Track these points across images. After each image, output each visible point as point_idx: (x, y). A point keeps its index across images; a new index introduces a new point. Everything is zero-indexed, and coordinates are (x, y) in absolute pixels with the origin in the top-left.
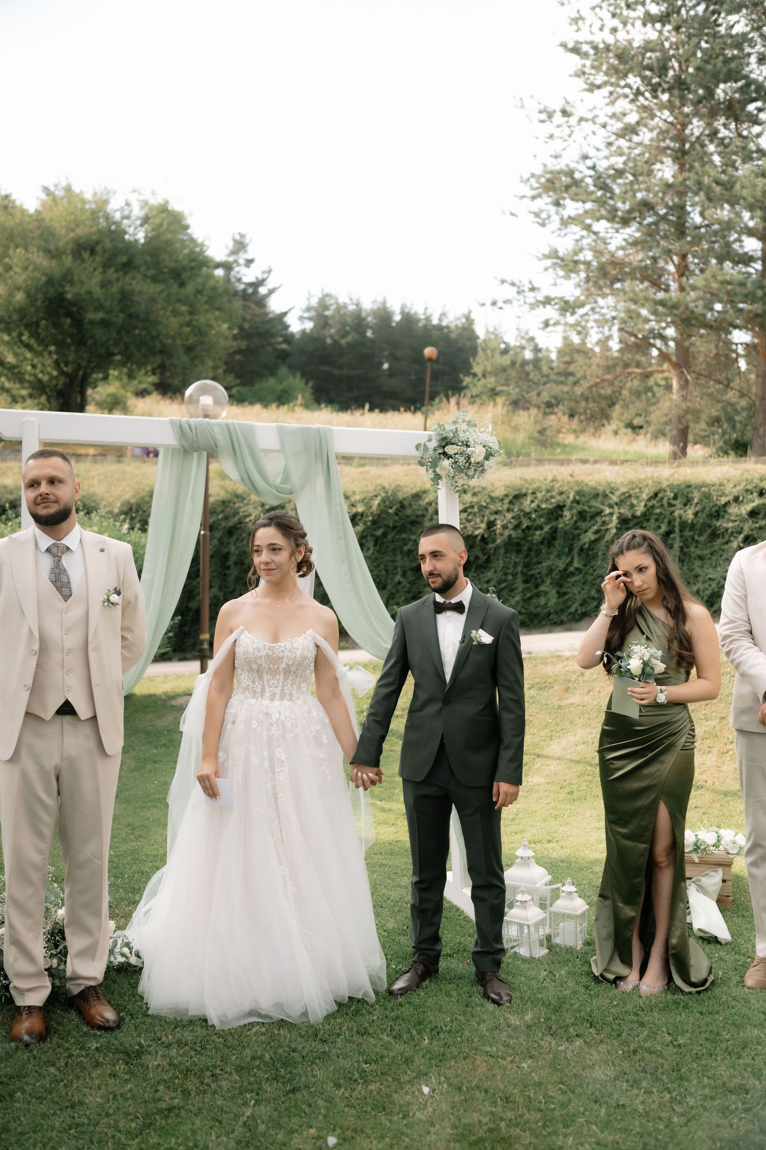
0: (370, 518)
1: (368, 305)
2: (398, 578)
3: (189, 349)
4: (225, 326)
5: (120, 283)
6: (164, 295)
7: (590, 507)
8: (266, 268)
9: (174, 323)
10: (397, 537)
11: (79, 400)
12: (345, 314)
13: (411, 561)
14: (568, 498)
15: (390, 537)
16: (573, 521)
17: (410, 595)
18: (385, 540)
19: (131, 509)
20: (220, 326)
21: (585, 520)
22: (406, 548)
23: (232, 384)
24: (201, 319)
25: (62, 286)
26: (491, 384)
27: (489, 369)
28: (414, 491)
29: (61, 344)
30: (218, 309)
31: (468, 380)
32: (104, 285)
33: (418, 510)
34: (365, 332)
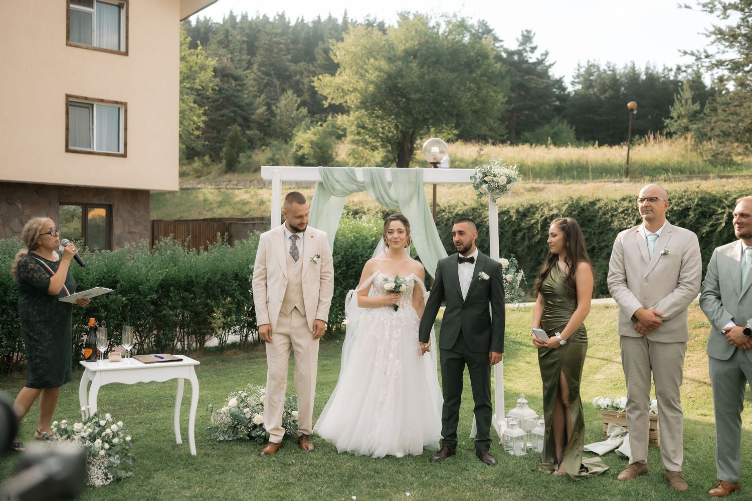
1: (620, 70)
3: (475, 112)
4: (500, 96)
5: (431, 74)
6: (458, 80)
7: (709, 209)
8: (545, 52)
9: (465, 97)
11: (410, 146)
12: (604, 78)
14: (693, 203)
20: (497, 96)
21: (705, 218)
23: (504, 132)
24: (484, 92)
25: (396, 79)
26: (684, 123)
27: (683, 113)
28: (591, 200)
29: (397, 115)
30: (495, 85)
31: (668, 121)
32: (421, 77)
33: (593, 212)
34: (619, 89)
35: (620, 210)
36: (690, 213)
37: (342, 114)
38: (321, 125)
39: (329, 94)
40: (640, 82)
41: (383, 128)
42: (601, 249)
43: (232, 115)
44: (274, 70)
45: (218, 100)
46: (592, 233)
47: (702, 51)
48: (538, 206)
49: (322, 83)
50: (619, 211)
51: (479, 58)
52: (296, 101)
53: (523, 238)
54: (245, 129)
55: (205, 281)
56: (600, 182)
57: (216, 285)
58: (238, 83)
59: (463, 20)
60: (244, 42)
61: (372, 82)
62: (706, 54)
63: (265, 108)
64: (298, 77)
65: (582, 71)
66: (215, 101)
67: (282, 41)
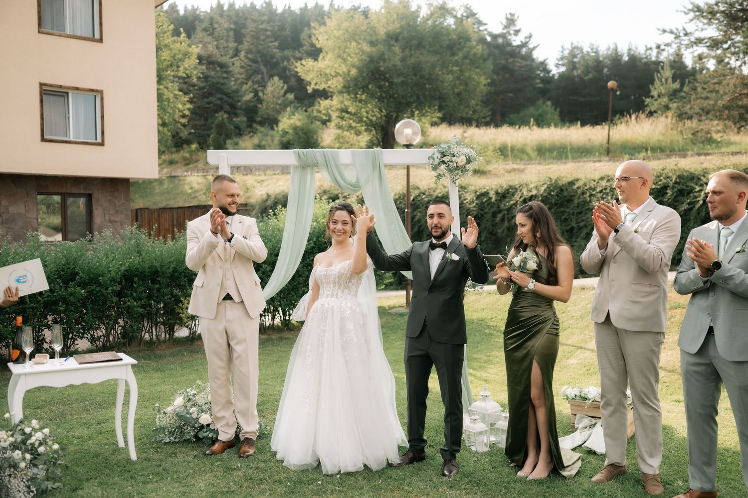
0: (540, 198)
1: (603, 51)
4: (482, 78)
5: (413, 57)
6: (440, 62)
8: (527, 35)
9: (448, 79)
10: (558, 210)
16: (673, 197)
19: (400, 197)
20: (479, 78)
22: (563, 217)
23: (487, 114)
24: (467, 74)
25: (378, 63)
26: (664, 102)
27: (663, 92)
28: (570, 180)
29: (380, 99)
30: (477, 68)
31: (648, 100)
32: (403, 60)
33: (572, 192)
34: (603, 70)
35: (599, 189)
36: (668, 191)
37: (326, 98)
38: (306, 111)
39: (313, 79)
40: (623, 63)
41: (367, 112)
42: (580, 229)
43: (219, 102)
44: (261, 57)
45: (204, 88)
46: (571, 213)
47: (681, 28)
48: (517, 187)
49: (305, 69)
50: (598, 191)
51: (461, 40)
52: (283, 87)
53: (503, 220)
54: (233, 116)
55: (171, 271)
56: (580, 162)
57: (183, 274)
58: (225, 70)
60: (231, 29)
61: (353, 66)
62: (685, 32)
63: (252, 95)
64: (285, 63)
65: (566, 53)
66: (201, 89)
67: (269, 28)
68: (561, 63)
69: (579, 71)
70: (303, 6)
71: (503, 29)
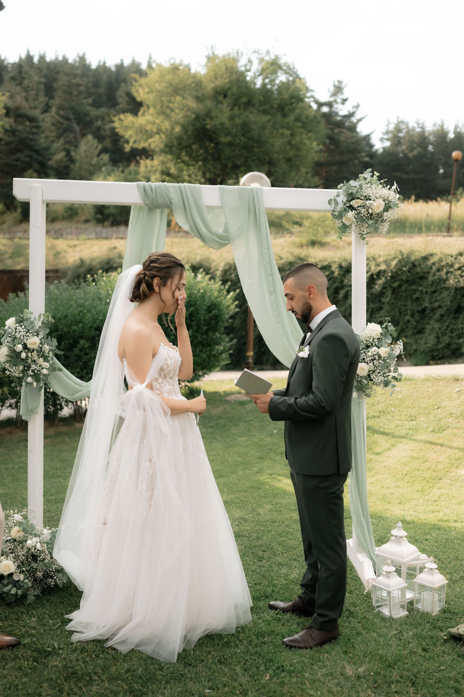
0: (390, 274)
1: (430, 127)
2: (408, 318)
3: (289, 160)
4: (315, 143)
5: (242, 116)
6: (271, 123)
8: (355, 105)
9: (278, 143)
10: (409, 288)
12: (413, 135)
13: (418, 306)
15: (403, 288)
17: (416, 330)
18: (400, 290)
19: (230, 268)
20: (311, 144)
22: (415, 296)
24: (298, 139)
25: (204, 120)
28: (423, 255)
29: (205, 160)
30: (310, 132)
32: (232, 118)
33: (425, 268)
34: (427, 147)
35: (457, 266)
37: (147, 158)
38: (123, 172)
39: (131, 136)
40: (448, 140)
42: (433, 310)
43: (28, 159)
44: (73, 114)
45: (11, 143)
46: (424, 291)
49: (123, 125)
51: (293, 100)
52: (97, 147)
54: (43, 175)
56: (428, 236)
58: (34, 124)
59: (277, 57)
60: (41, 83)
61: (178, 123)
63: (63, 154)
64: (99, 123)
65: (392, 127)
66: (8, 144)
67: (82, 83)
68: (386, 137)
69: (404, 147)
70: (119, 62)
71: (331, 97)
